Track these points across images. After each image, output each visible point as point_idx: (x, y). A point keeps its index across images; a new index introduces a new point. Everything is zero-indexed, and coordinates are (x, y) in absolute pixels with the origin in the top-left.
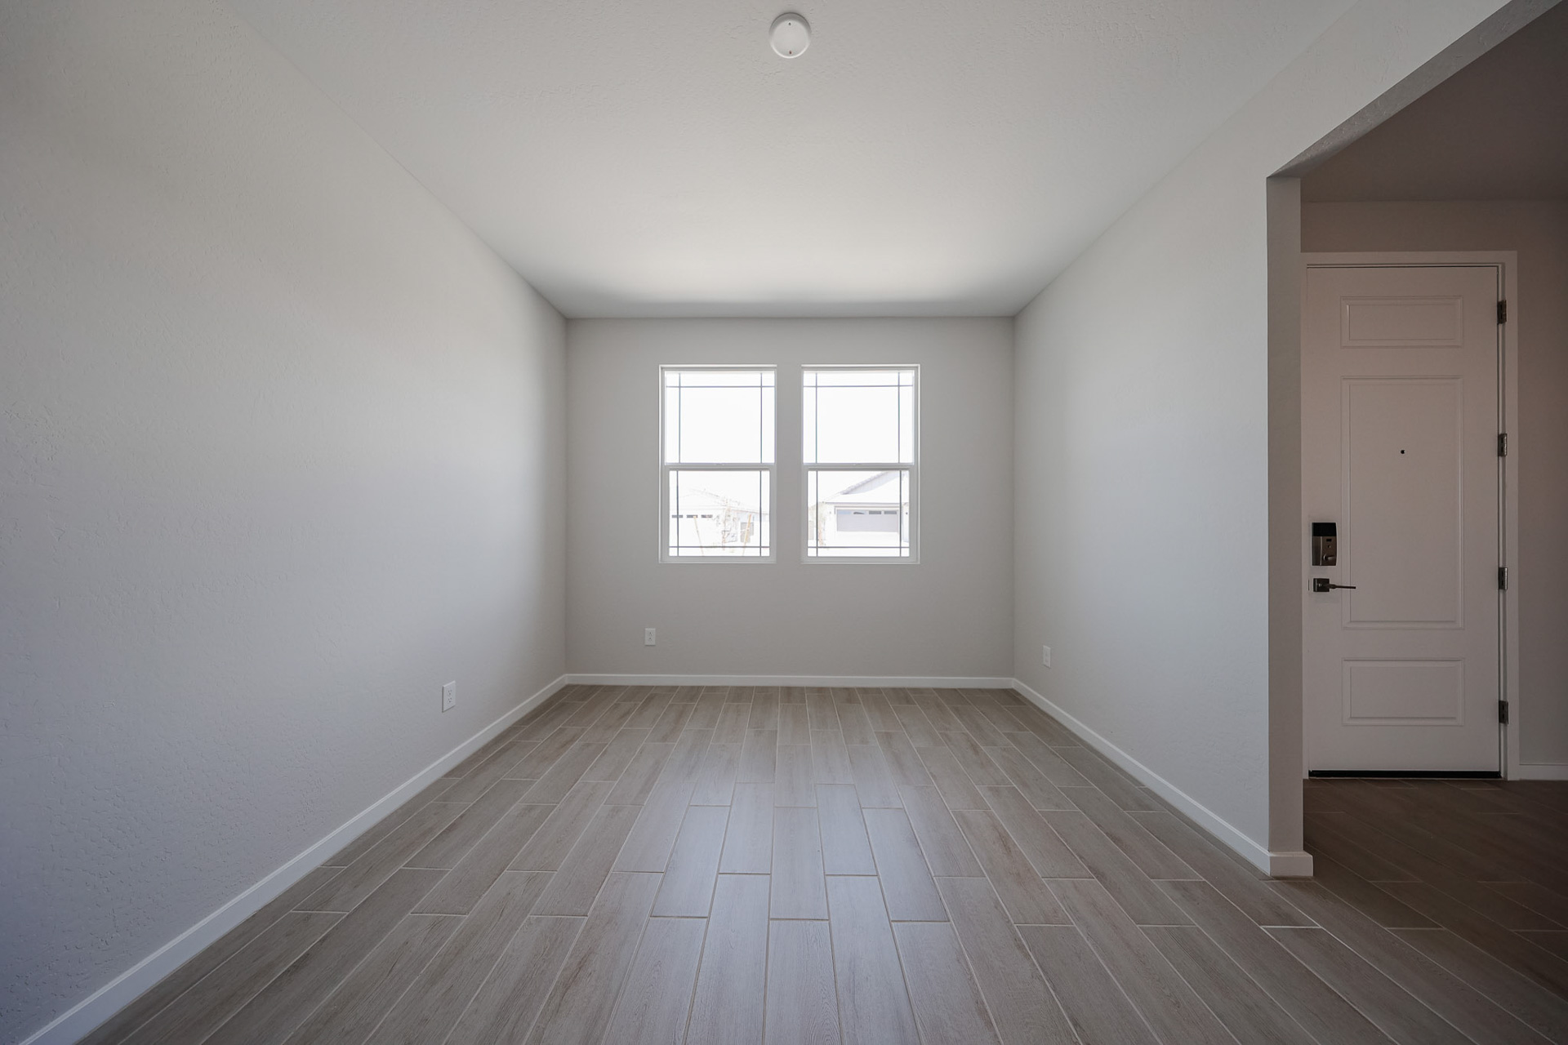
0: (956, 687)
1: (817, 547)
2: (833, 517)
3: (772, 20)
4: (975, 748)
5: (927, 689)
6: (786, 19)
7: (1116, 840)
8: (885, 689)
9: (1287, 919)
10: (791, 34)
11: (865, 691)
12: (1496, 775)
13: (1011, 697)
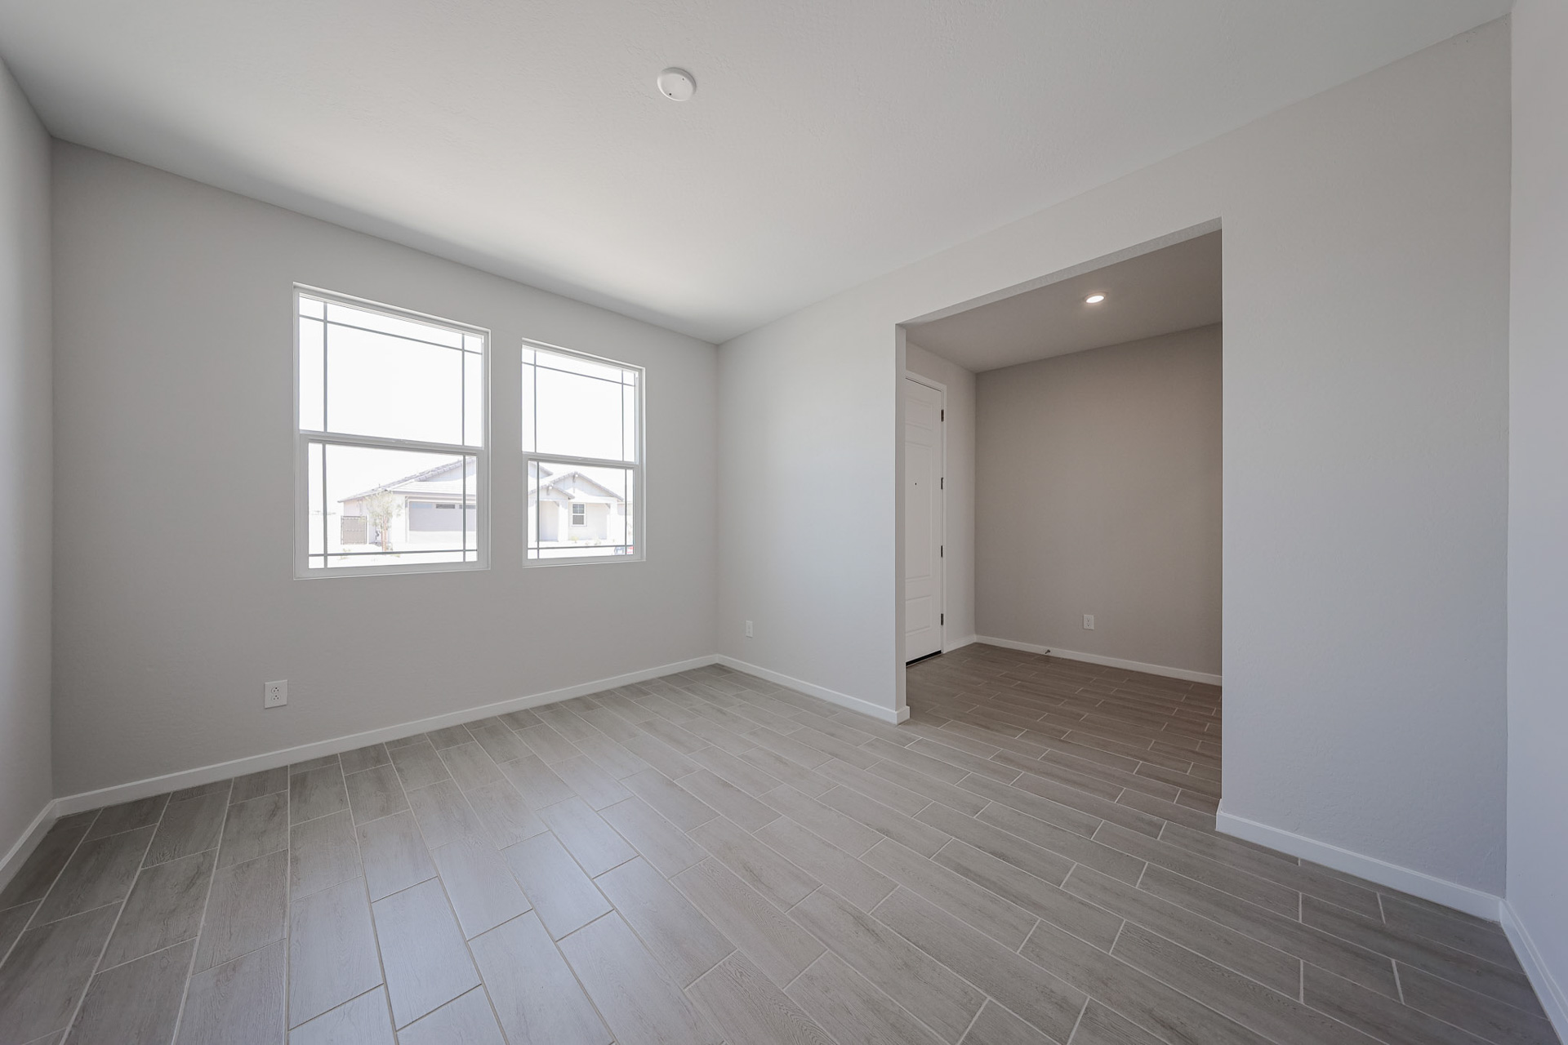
0: (676, 672)
1: (538, 549)
2: (404, 512)
3: (671, 66)
4: (720, 711)
5: (653, 680)
6: (683, 75)
7: (832, 735)
8: (615, 689)
9: (910, 740)
10: (680, 85)
11: (597, 695)
12: (940, 652)
13: (719, 669)
